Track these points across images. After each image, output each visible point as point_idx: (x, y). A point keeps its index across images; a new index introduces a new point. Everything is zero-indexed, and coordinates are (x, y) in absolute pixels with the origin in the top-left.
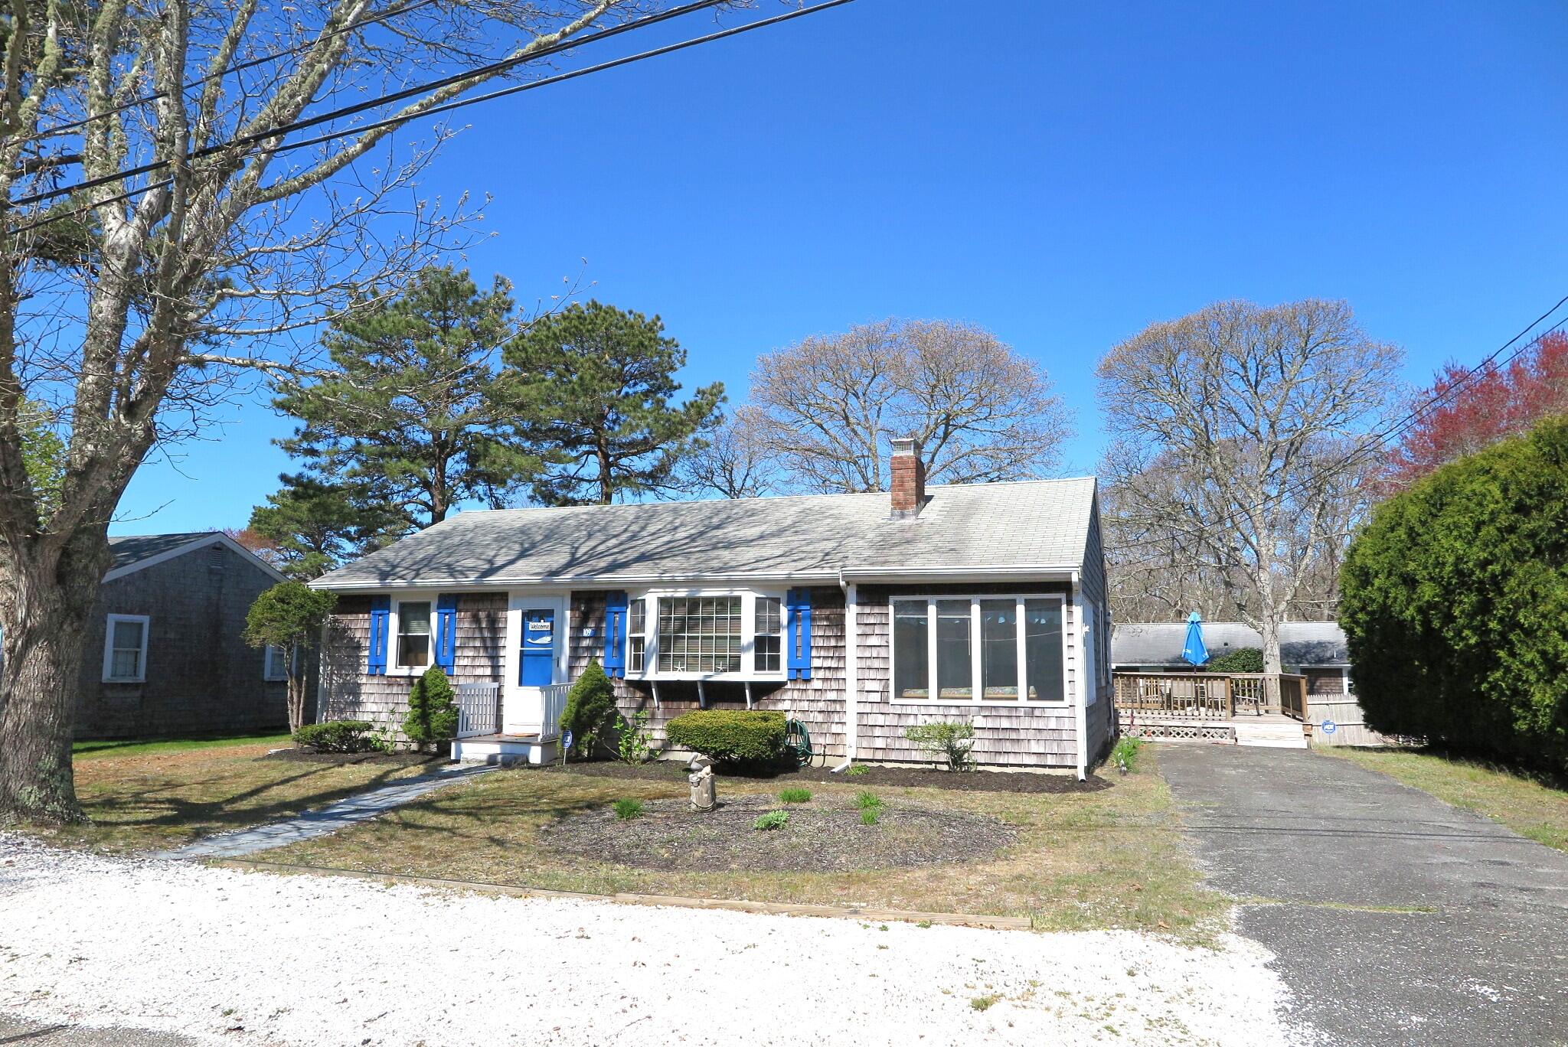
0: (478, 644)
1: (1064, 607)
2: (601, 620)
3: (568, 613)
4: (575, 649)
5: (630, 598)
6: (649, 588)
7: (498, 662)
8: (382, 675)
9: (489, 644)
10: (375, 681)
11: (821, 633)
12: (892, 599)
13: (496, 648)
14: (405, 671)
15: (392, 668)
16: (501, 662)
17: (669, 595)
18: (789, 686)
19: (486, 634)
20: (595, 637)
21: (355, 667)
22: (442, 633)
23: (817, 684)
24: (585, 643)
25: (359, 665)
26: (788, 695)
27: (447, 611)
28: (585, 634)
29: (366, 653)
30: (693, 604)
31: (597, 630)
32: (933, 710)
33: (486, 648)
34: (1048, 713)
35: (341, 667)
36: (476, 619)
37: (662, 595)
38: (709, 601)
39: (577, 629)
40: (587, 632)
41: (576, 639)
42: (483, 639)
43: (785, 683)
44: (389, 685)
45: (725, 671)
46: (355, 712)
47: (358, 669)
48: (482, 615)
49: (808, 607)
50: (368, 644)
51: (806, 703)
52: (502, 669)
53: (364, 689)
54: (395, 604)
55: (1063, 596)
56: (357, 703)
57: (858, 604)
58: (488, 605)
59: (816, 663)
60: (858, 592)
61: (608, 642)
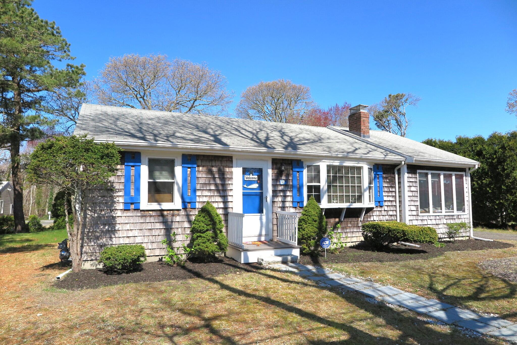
0: (213, 187)
1: (464, 178)
2: (288, 175)
3: (270, 171)
4: (275, 193)
5: (305, 164)
6: (323, 159)
7: (227, 199)
8: (137, 209)
9: (220, 188)
10: (129, 214)
11: (386, 185)
12: (418, 171)
13: (225, 190)
14: (155, 206)
15: (144, 204)
16: (230, 199)
17: (331, 163)
18: (375, 209)
19: (218, 181)
20: (286, 185)
22: (185, 180)
23: (386, 208)
24: (280, 188)
25: (114, 202)
26: (375, 214)
27: (189, 166)
28: (281, 183)
29: (121, 194)
30: (339, 169)
31: (286, 181)
32: (432, 218)
33: (218, 190)
34: (462, 217)
35: (94, 204)
36: (210, 172)
37: (328, 164)
38: (347, 168)
39: (276, 180)
40: (282, 182)
41: (274, 186)
42: (216, 185)
43: (373, 208)
44: (142, 216)
45: (355, 202)
46: (111, 238)
47: (112, 205)
48: (215, 169)
49: (382, 173)
50: (122, 187)
51: (382, 217)
52: (230, 204)
53: (118, 220)
54: (145, 159)
56: (112, 231)
57: (408, 173)
58: (218, 163)
59: (385, 198)
60: (408, 168)
61: (293, 186)
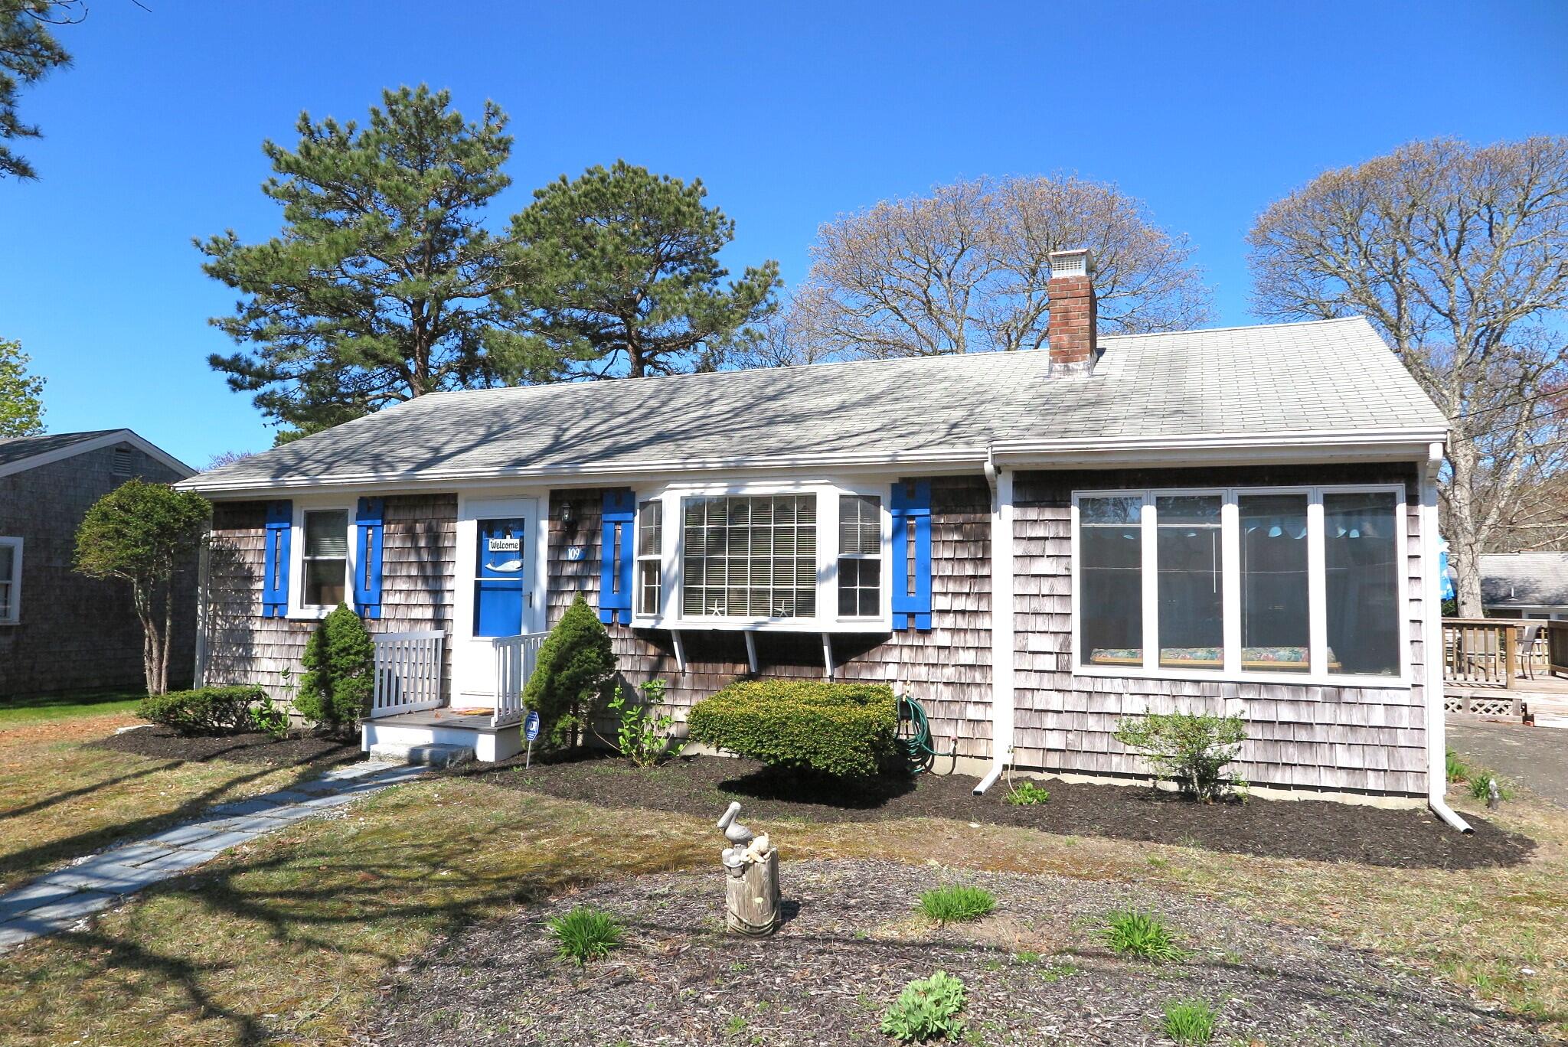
0: (414, 572)
1: (1401, 509)
2: (593, 534)
3: (545, 525)
4: (555, 580)
5: (639, 499)
6: (669, 482)
7: (442, 599)
8: (282, 618)
9: (429, 571)
10: (273, 627)
11: (948, 554)
12: (1076, 495)
13: (439, 577)
14: (312, 612)
15: (296, 609)
16: (447, 599)
17: (697, 492)
18: (894, 640)
19: (426, 557)
20: (586, 561)
21: (246, 606)
22: (363, 554)
23: (942, 639)
24: (569, 570)
25: (251, 603)
26: (893, 656)
27: (369, 522)
28: (571, 557)
29: (260, 585)
30: (736, 506)
31: (589, 549)
32: (1150, 687)
33: (425, 578)
34: (1369, 696)
35: (226, 606)
36: (411, 534)
37: (687, 493)
38: (762, 503)
39: (558, 547)
40: (573, 554)
41: (554, 564)
42: (421, 565)
43: (887, 636)
44: (292, 632)
45: (790, 615)
46: (246, 672)
47: (249, 609)
48: (419, 528)
49: (927, 512)
50: (262, 573)
51: (924, 669)
52: (448, 610)
53: (258, 638)
54: (298, 515)
55: (1399, 489)
56: (249, 659)
57: (1016, 504)
58: (428, 513)
59: (941, 603)
60: (1015, 484)
61: (602, 565)
